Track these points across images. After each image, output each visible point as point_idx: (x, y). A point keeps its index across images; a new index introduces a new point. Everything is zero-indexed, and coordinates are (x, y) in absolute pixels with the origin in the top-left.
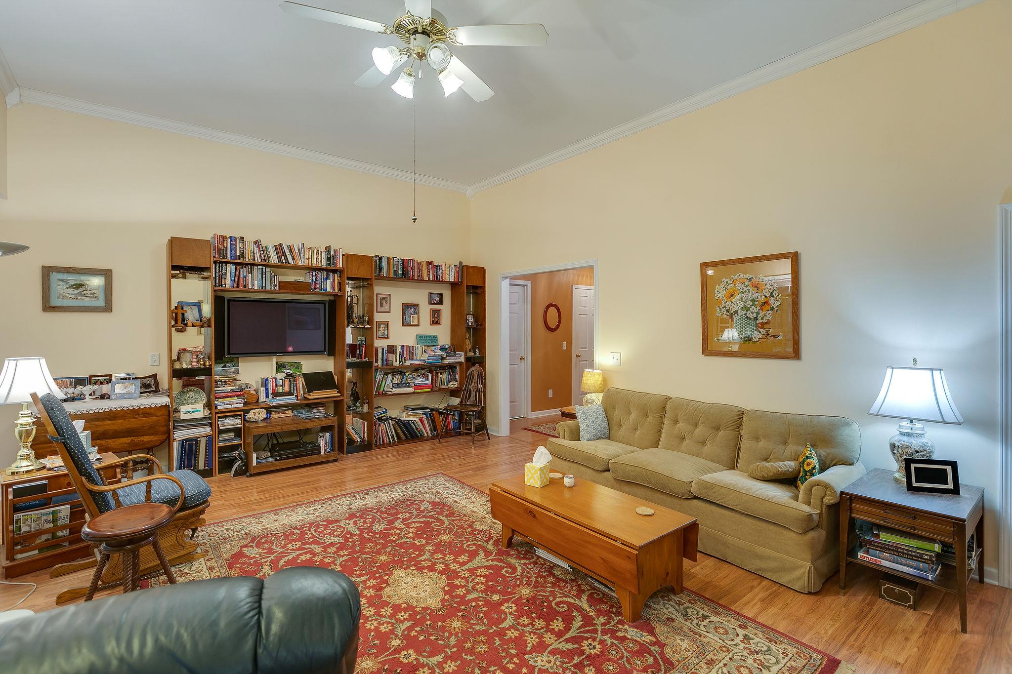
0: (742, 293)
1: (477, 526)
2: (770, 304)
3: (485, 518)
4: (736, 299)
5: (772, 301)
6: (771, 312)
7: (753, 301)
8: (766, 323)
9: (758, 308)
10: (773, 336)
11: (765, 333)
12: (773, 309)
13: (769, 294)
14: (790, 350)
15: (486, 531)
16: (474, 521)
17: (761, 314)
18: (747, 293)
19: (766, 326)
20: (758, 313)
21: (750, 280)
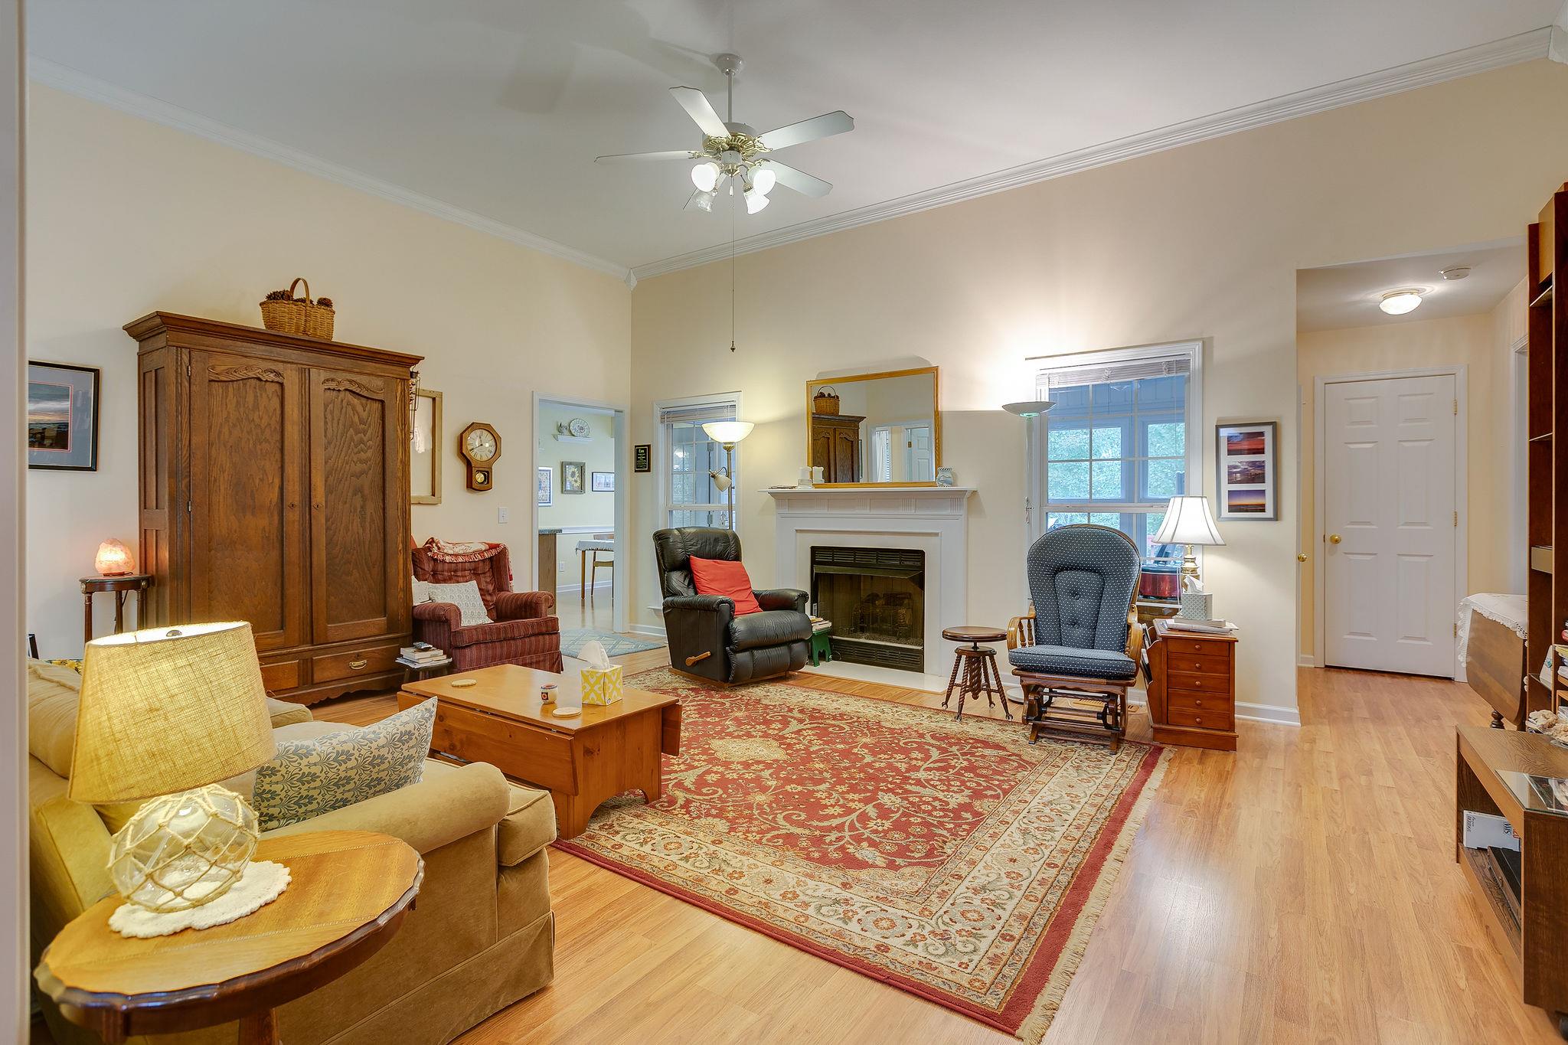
1: (722, 826)
3: (713, 842)
15: (699, 817)
16: (732, 833)
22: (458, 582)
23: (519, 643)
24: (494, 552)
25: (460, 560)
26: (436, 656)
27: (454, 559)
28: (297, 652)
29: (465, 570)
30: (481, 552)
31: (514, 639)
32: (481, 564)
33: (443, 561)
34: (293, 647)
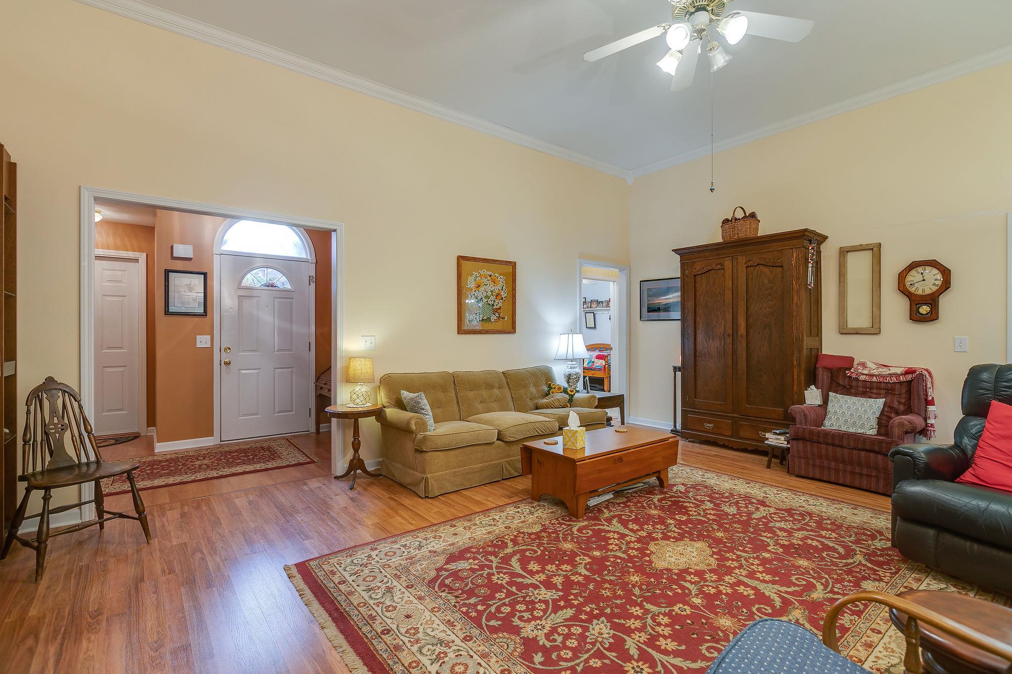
0: (486, 285)
2: (501, 295)
4: (482, 289)
5: (502, 293)
6: (501, 301)
7: (492, 292)
8: (499, 308)
9: (495, 297)
10: (502, 318)
11: (498, 316)
12: (502, 299)
13: (500, 288)
14: (510, 327)
17: (497, 301)
18: (488, 285)
19: (498, 311)
20: (494, 301)
21: (490, 276)
22: (870, 397)
23: (846, 451)
24: (909, 377)
25: (874, 379)
26: (779, 439)
27: (867, 378)
28: (732, 417)
29: (881, 389)
30: (897, 375)
31: (842, 447)
32: (897, 386)
33: (857, 379)
34: (730, 413)
